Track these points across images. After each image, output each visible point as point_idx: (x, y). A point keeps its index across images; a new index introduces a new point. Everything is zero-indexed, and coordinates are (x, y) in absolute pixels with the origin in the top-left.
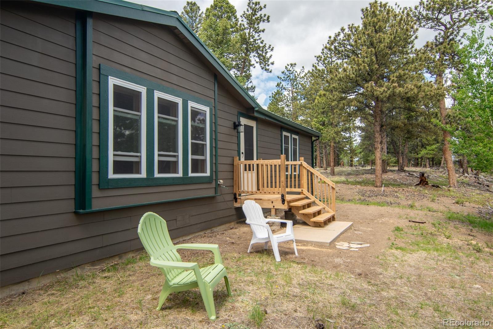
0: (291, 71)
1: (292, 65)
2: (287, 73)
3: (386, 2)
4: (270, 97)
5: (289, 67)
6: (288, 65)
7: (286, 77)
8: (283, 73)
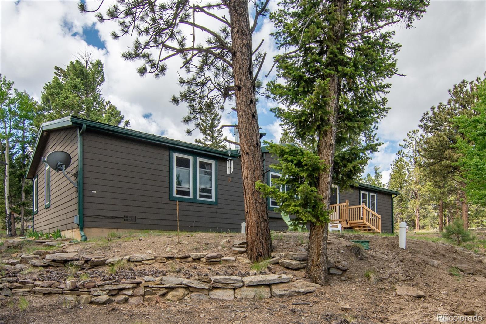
0: (413, 138)
1: (414, 132)
2: (409, 140)
3: (472, 80)
4: (391, 165)
5: (411, 134)
6: (410, 132)
7: (407, 144)
8: (404, 140)
